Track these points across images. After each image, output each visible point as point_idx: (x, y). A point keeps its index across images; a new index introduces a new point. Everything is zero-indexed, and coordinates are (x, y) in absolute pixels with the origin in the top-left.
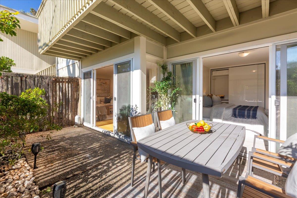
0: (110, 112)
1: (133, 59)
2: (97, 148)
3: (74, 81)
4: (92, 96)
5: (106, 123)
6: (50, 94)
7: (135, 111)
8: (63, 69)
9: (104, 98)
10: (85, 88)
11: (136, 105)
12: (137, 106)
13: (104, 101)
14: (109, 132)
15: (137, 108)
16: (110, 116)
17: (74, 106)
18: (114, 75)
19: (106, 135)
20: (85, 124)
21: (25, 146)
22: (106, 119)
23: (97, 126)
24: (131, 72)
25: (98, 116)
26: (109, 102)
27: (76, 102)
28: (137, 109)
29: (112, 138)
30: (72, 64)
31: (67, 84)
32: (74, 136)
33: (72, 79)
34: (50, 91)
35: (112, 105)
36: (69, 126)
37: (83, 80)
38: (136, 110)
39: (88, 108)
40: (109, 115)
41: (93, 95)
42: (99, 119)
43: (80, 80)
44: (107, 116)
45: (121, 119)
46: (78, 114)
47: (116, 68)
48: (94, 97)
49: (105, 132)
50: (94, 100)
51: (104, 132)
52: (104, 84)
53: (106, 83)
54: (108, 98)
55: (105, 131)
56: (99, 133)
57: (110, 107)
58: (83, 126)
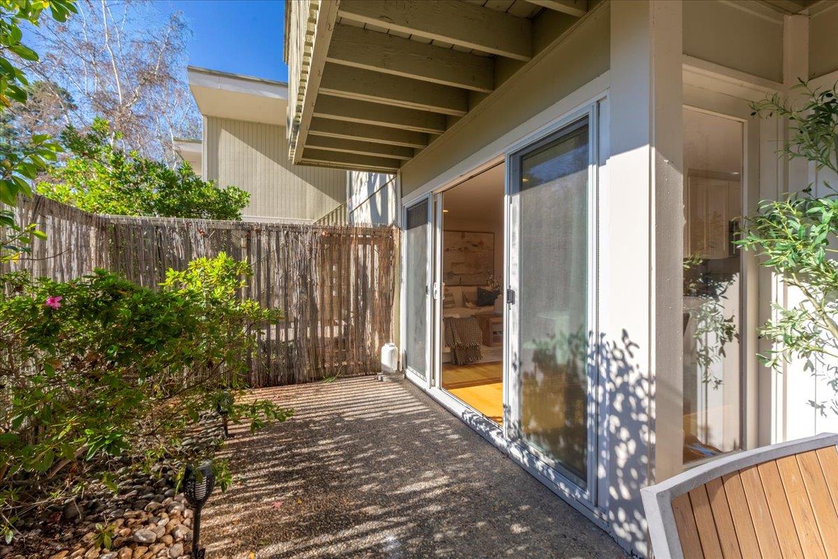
0: (494, 337)
1: (602, 104)
2: (430, 501)
3: (380, 236)
4: (429, 283)
5: (479, 377)
6: (314, 277)
7: (621, 364)
8: (361, 208)
9: (474, 289)
10: (412, 256)
11: (625, 334)
12: (632, 338)
13: (475, 298)
14: (488, 424)
15: (632, 348)
16: (491, 349)
17: (380, 313)
18: (506, 198)
19: (474, 434)
20: (411, 374)
21: (229, 432)
22: (480, 361)
23: (446, 386)
24: (592, 169)
25: (453, 350)
26: (491, 304)
27: (384, 300)
28: (631, 355)
29: (499, 456)
30: (380, 189)
31: (360, 247)
32: (369, 417)
33: (374, 232)
34: (314, 268)
35: (500, 312)
36: (366, 375)
37: (406, 231)
38: (623, 360)
39: (419, 321)
40: (488, 345)
41: (435, 281)
42: (456, 359)
43: (397, 232)
44: (483, 349)
45: (540, 384)
46: (391, 340)
47: (514, 171)
48: (437, 288)
49: (471, 419)
50: (438, 297)
51: (467, 416)
52: (476, 246)
53: (481, 243)
54: (488, 289)
55: (470, 415)
56: (452, 418)
57: (493, 320)
58: (406, 377)
